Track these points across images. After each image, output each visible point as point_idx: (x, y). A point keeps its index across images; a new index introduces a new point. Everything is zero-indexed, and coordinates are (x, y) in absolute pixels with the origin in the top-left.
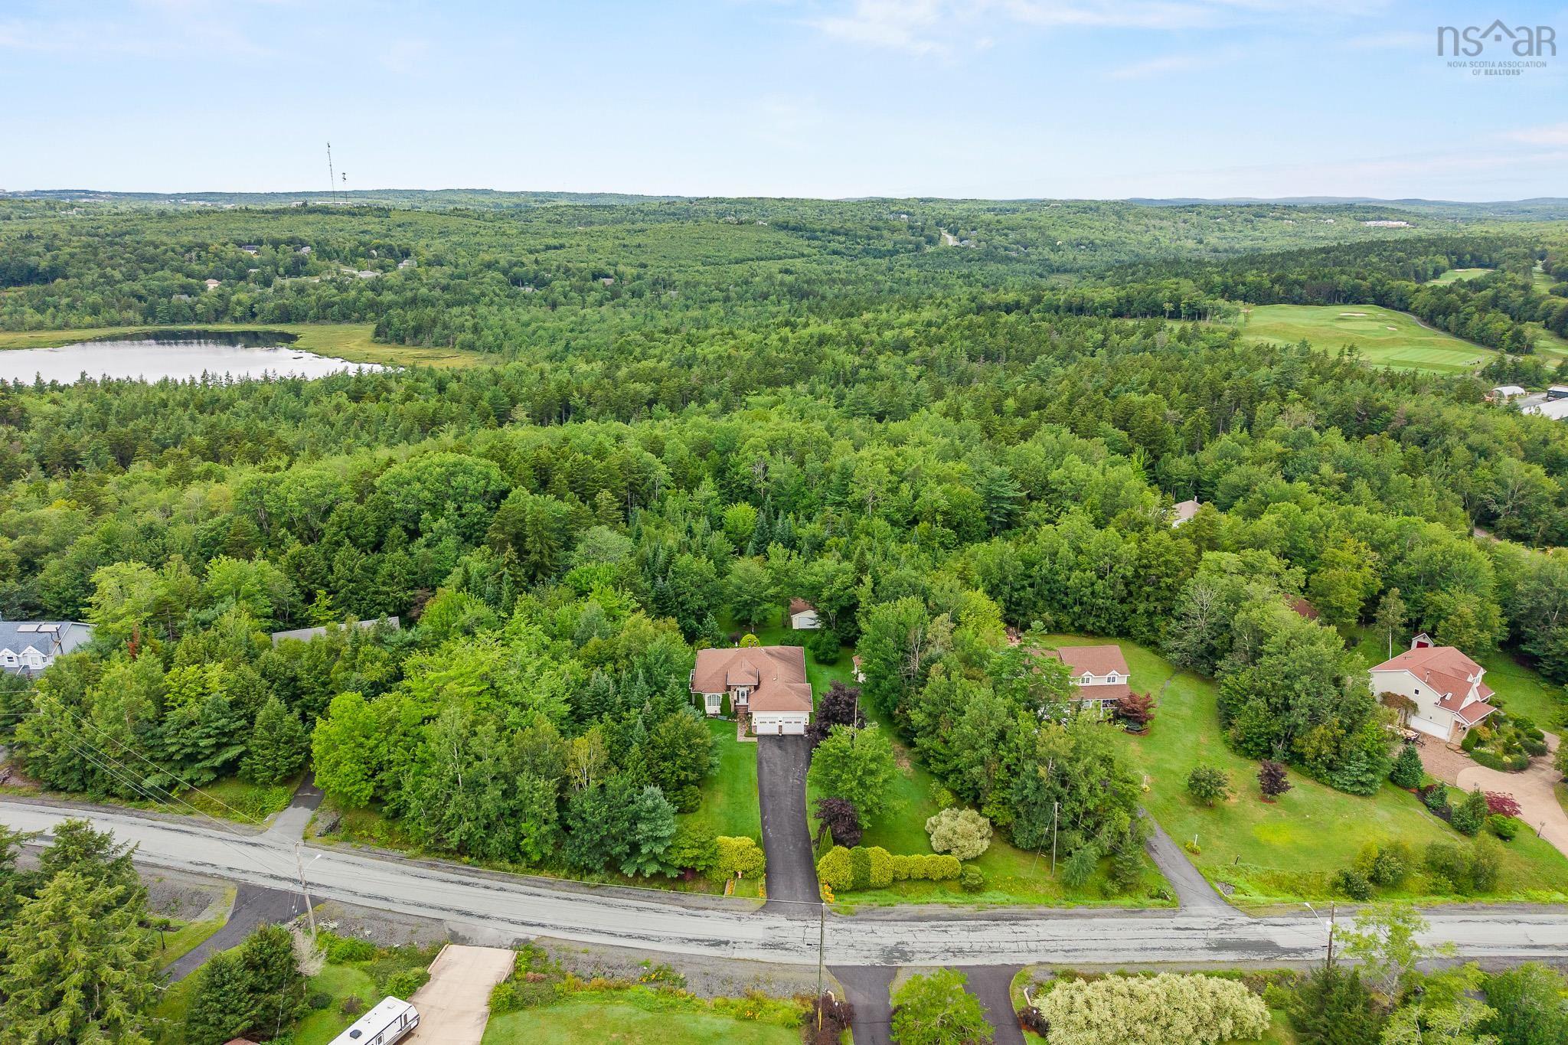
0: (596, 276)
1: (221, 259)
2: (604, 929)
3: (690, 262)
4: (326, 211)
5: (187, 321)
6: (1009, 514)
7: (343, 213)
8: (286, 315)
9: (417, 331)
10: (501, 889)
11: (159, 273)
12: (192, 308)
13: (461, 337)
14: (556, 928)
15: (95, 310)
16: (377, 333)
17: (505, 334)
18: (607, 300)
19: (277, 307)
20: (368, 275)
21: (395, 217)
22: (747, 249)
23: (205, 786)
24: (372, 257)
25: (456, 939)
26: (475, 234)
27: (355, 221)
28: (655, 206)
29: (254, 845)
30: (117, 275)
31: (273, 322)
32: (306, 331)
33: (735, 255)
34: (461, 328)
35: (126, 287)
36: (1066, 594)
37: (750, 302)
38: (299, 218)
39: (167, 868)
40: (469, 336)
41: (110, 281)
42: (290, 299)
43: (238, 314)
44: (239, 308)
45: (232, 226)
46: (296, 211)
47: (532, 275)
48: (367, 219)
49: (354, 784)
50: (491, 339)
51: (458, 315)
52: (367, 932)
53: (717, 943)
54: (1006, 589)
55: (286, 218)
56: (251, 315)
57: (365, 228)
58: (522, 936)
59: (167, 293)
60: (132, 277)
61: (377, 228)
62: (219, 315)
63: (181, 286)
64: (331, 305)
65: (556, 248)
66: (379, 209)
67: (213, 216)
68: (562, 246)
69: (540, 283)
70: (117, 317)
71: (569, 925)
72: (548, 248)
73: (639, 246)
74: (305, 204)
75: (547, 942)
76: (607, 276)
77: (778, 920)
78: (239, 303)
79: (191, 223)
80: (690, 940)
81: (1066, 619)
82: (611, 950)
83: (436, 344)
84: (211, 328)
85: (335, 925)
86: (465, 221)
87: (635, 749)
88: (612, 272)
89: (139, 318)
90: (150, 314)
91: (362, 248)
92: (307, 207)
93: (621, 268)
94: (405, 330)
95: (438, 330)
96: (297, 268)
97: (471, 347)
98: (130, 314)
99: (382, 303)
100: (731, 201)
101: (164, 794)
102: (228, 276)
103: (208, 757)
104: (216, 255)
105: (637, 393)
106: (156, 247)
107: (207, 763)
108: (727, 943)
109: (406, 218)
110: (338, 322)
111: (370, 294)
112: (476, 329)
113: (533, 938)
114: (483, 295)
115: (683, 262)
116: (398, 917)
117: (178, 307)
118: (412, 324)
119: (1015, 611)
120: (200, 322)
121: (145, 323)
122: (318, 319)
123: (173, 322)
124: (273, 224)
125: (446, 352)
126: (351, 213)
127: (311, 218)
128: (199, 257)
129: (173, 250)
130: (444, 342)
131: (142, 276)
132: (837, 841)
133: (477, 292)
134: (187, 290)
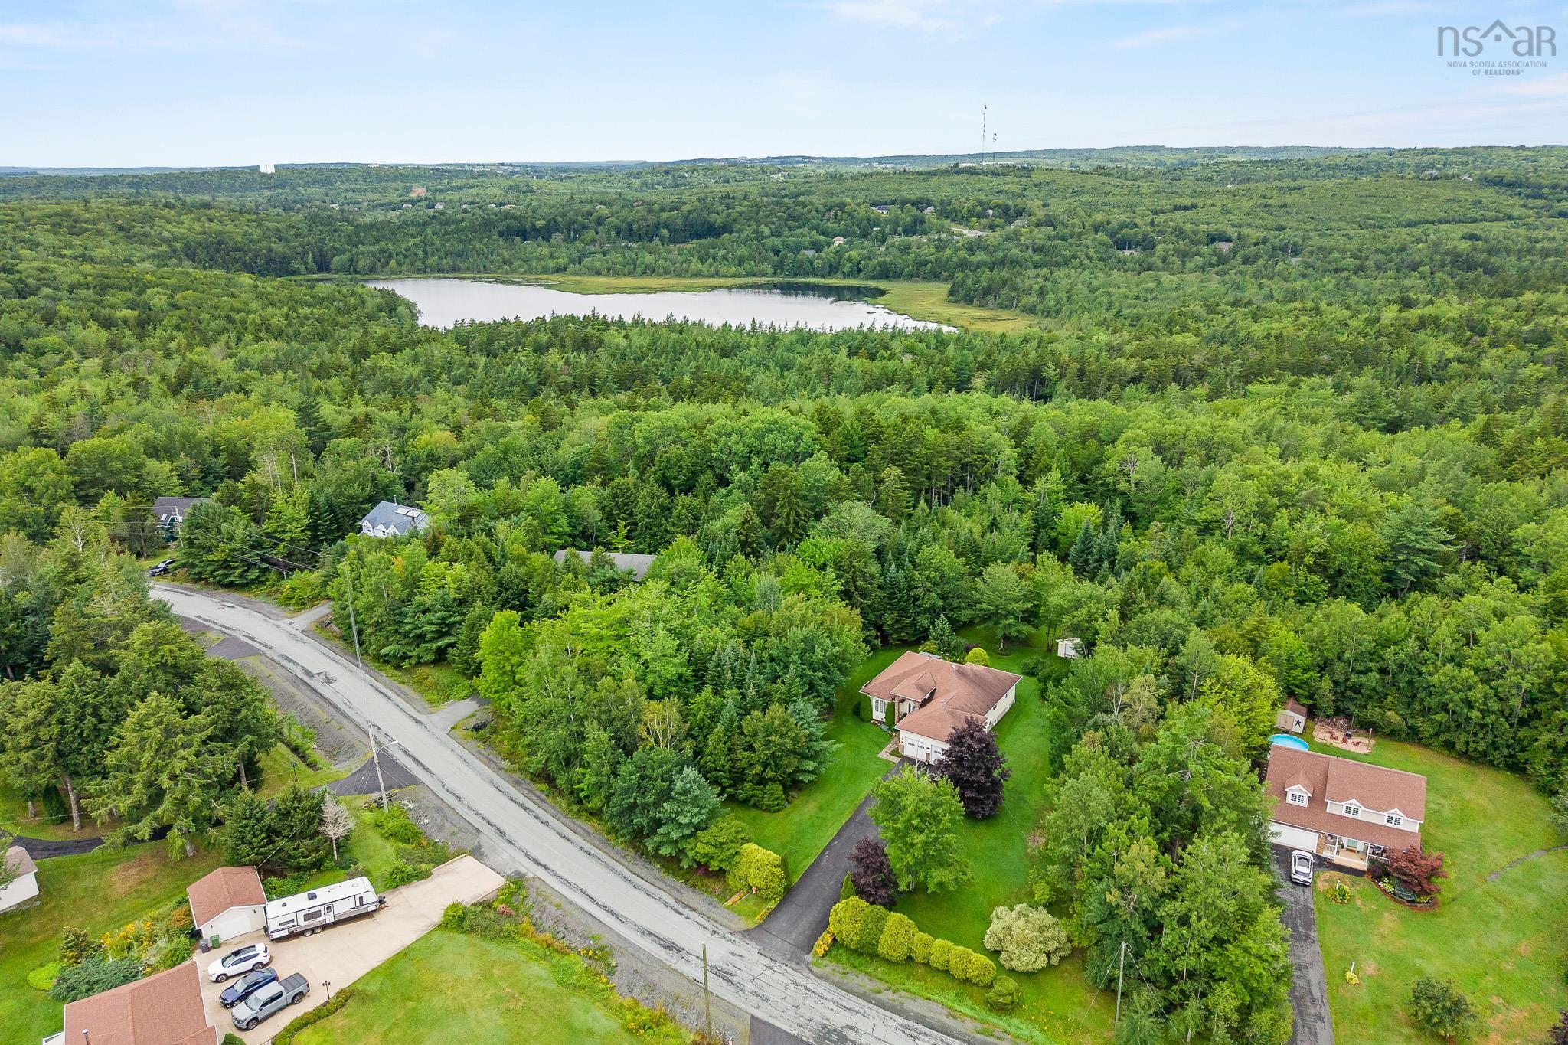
0: (1212, 239)
1: (853, 218)
2: (589, 892)
3: (1343, 224)
4: (972, 172)
5: (807, 274)
6: (1424, 572)
7: (987, 174)
8: (887, 273)
9: (987, 292)
10: (546, 824)
11: (798, 231)
12: (811, 263)
13: (1026, 300)
14: (555, 874)
15: (741, 262)
16: (951, 293)
17: (1068, 298)
18: (1211, 265)
19: (879, 264)
20: (973, 234)
21: (1036, 177)
22: (1430, 209)
23: (426, 664)
24: (986, 216)
25: (477, 853)
26: (1107, 194)
27: (996, 181)
28: (1340, 160)
29: (417, 721)
30: (767, 231)
31: (873, 278)
32: (895, 288)
33: (1410, 216)
34: (1029, 291)
35: (769, 242)
36: (1430, 695)
37: (1391, 273)
38: (947, 179)
39: (352, 721)
40: (1032, 299)
41: (759, 236)
42: (893, 257)
43: (846, 270)
44: (848, 264)
45: (887, 187)
46: (947, 172)
47: (1140, 237)
48: (1008, 179)
49: (496, 692)
50: (1052, 303)
51: (1031, 278)
52: (427, 821)
53: (670, 947)
54: (1339, 667)
55: (935, 179)
56: (857, 271)
57: (1003, 187)
58: (523, 870)
59: (797, 249)
60: (777, 234)
61: (1013, 188)
62: (832, 270)
63: (812, 243)
64: (924, 264)
65: (1186, 208)
66: (1022, 169)
67: (875, 179)
68: (1194, 206)
69: (1148, 245)
70: (755, 268)
71: (565, 876)
72: (1177, 208)
73: (1285, 205)
74: (956, 165)
75: (537, 884)
76: (1229, 240)
77: (749, 951)
78: (849, 259)
79: (855, 184)
80: (650, 934)
81: (1426, 728)
82: (577, 913)
83: (1001, 306)
84: (822, 281)
85: (411, 806)
86: (1105, 180)
87: (720, 729)
88: (1234, 236)
89: (771, 270)
90: (779, 267)
91: (979, 208)
92: (957, 169)
93: (1246, 231)
94: (976, 290)
95: (1006, 291)
96: (915, 227)
97: (1031, 310)
98: (766, 267)
99: (971, 262)
100: (1444, 152)
101: (396, 662)
102: (854, 234)
103: (431, 641)
104: (850, 215)
105: (1118, 369)
106: (805, 206)
107: (428, 645)
108: (679, 950)
109: (1047, 178)
110: (928, 279)
111: (963, 254)
112: (1042, 293)
113: (529, 875)
114: (1075, 257)
115: (1333, 224)
116: (455, 817)
117: (802, 261)
118: (984, 284)
119: (1352, 699)
120: (815, 275)
121: (775, 274)
122: (913, 276)
123: (796, 275)
124: (923, 184)
125: (1005, 314)
126: (995, 173)
127: (957, 178)
128: (836, 216)
129: (817, 210)
130: (1008, 305)
131: (786, 232)
132: (861, 893)
133: (1068, 253)
134: (817, 247)
